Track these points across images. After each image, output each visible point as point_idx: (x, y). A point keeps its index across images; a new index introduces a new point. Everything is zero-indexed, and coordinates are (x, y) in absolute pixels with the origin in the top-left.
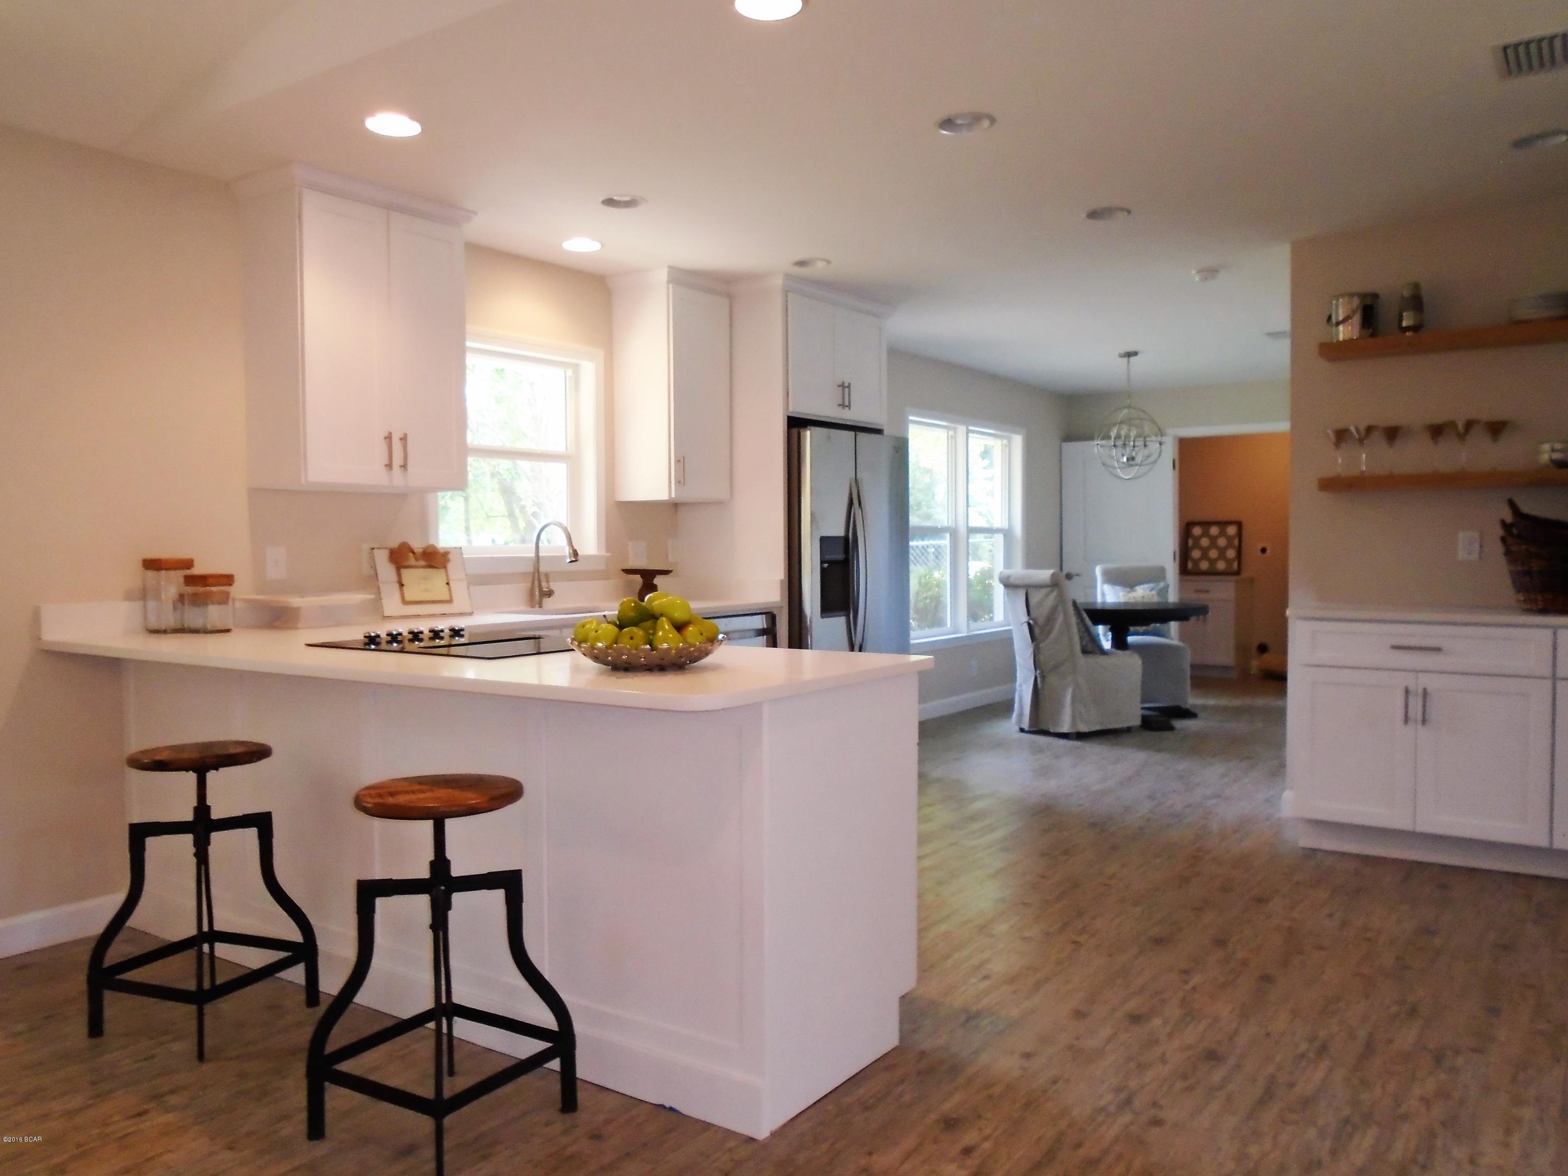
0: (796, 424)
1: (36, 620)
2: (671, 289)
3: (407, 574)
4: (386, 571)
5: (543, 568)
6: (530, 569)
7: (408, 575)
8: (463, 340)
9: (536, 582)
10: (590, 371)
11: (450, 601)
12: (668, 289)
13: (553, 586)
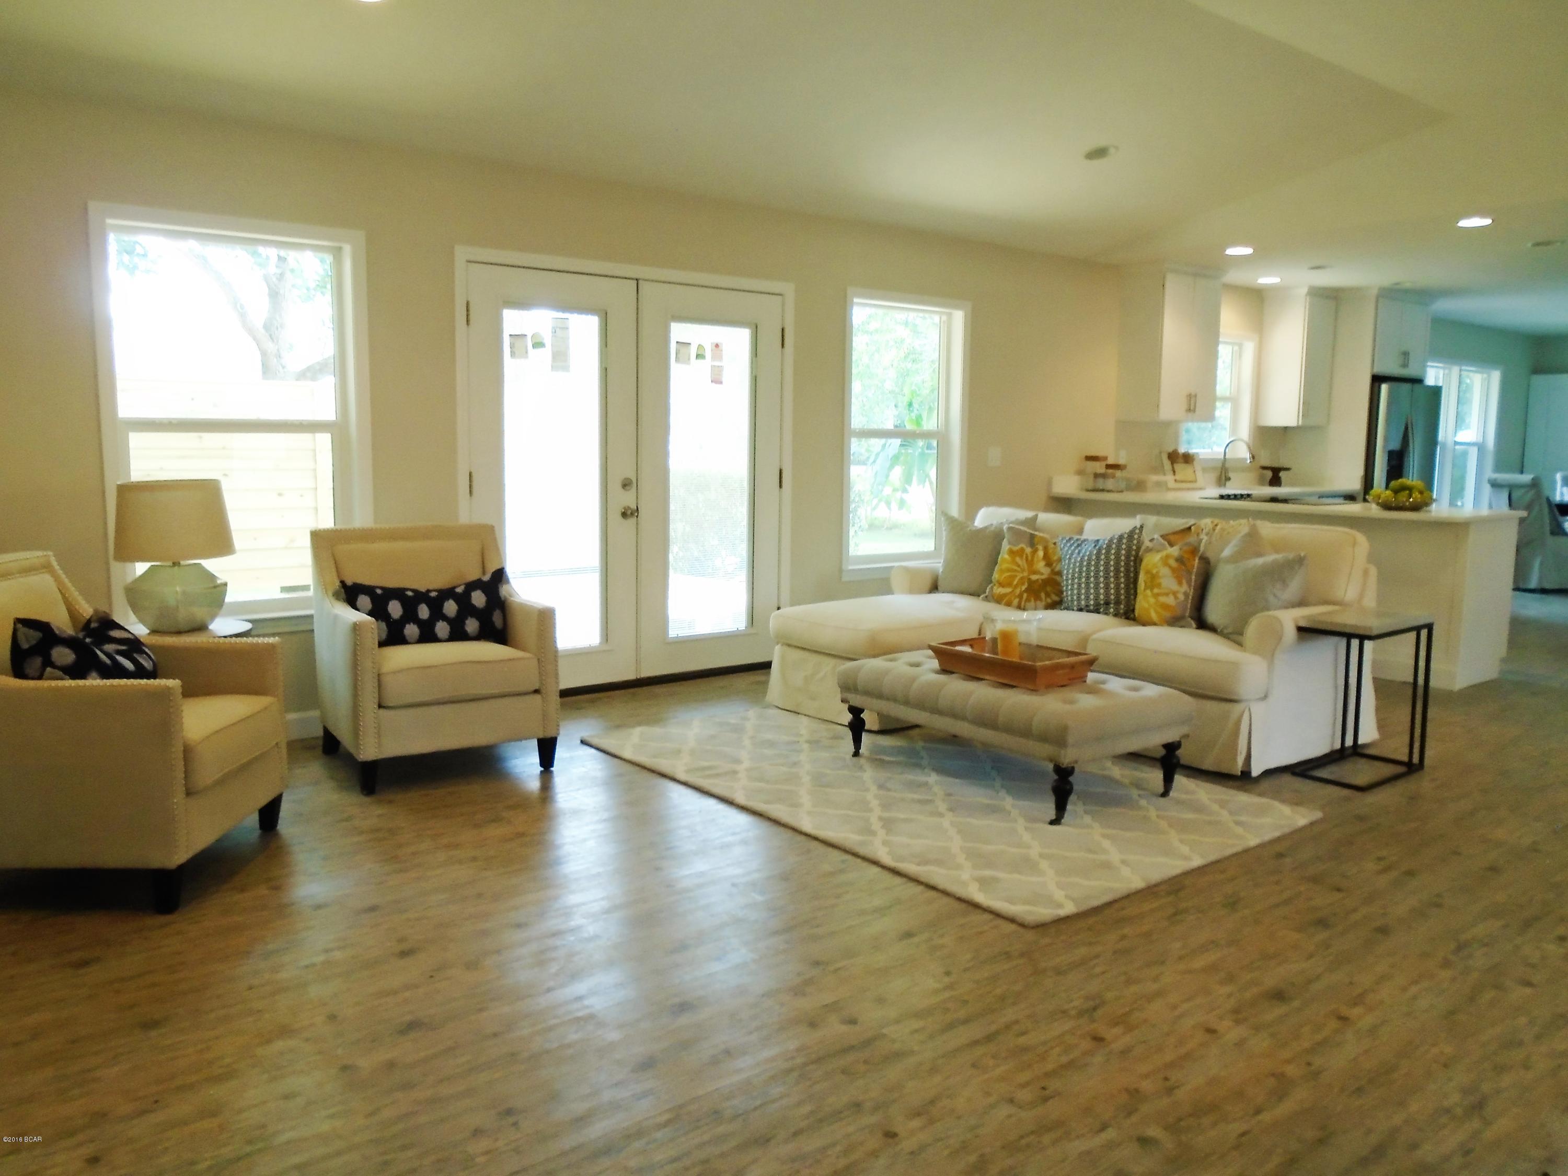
0: (1377, 380)
1: (1049, 483)
2: (1308, 299)
3: (1176, 466)
4: (1167, 464)
5: (1227, 465)
6: (1220, 465)
7: (1178, 467)
8: (1218, 338)
9: (1223, 472)
10: (1250, 348)
11: (1195, 481)
12: (1306, 299)
13: (1231, 475)
